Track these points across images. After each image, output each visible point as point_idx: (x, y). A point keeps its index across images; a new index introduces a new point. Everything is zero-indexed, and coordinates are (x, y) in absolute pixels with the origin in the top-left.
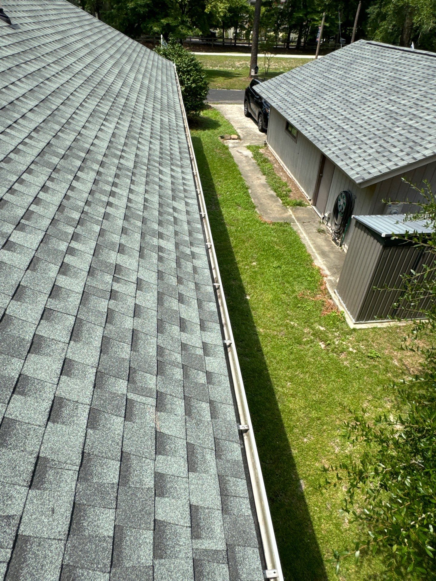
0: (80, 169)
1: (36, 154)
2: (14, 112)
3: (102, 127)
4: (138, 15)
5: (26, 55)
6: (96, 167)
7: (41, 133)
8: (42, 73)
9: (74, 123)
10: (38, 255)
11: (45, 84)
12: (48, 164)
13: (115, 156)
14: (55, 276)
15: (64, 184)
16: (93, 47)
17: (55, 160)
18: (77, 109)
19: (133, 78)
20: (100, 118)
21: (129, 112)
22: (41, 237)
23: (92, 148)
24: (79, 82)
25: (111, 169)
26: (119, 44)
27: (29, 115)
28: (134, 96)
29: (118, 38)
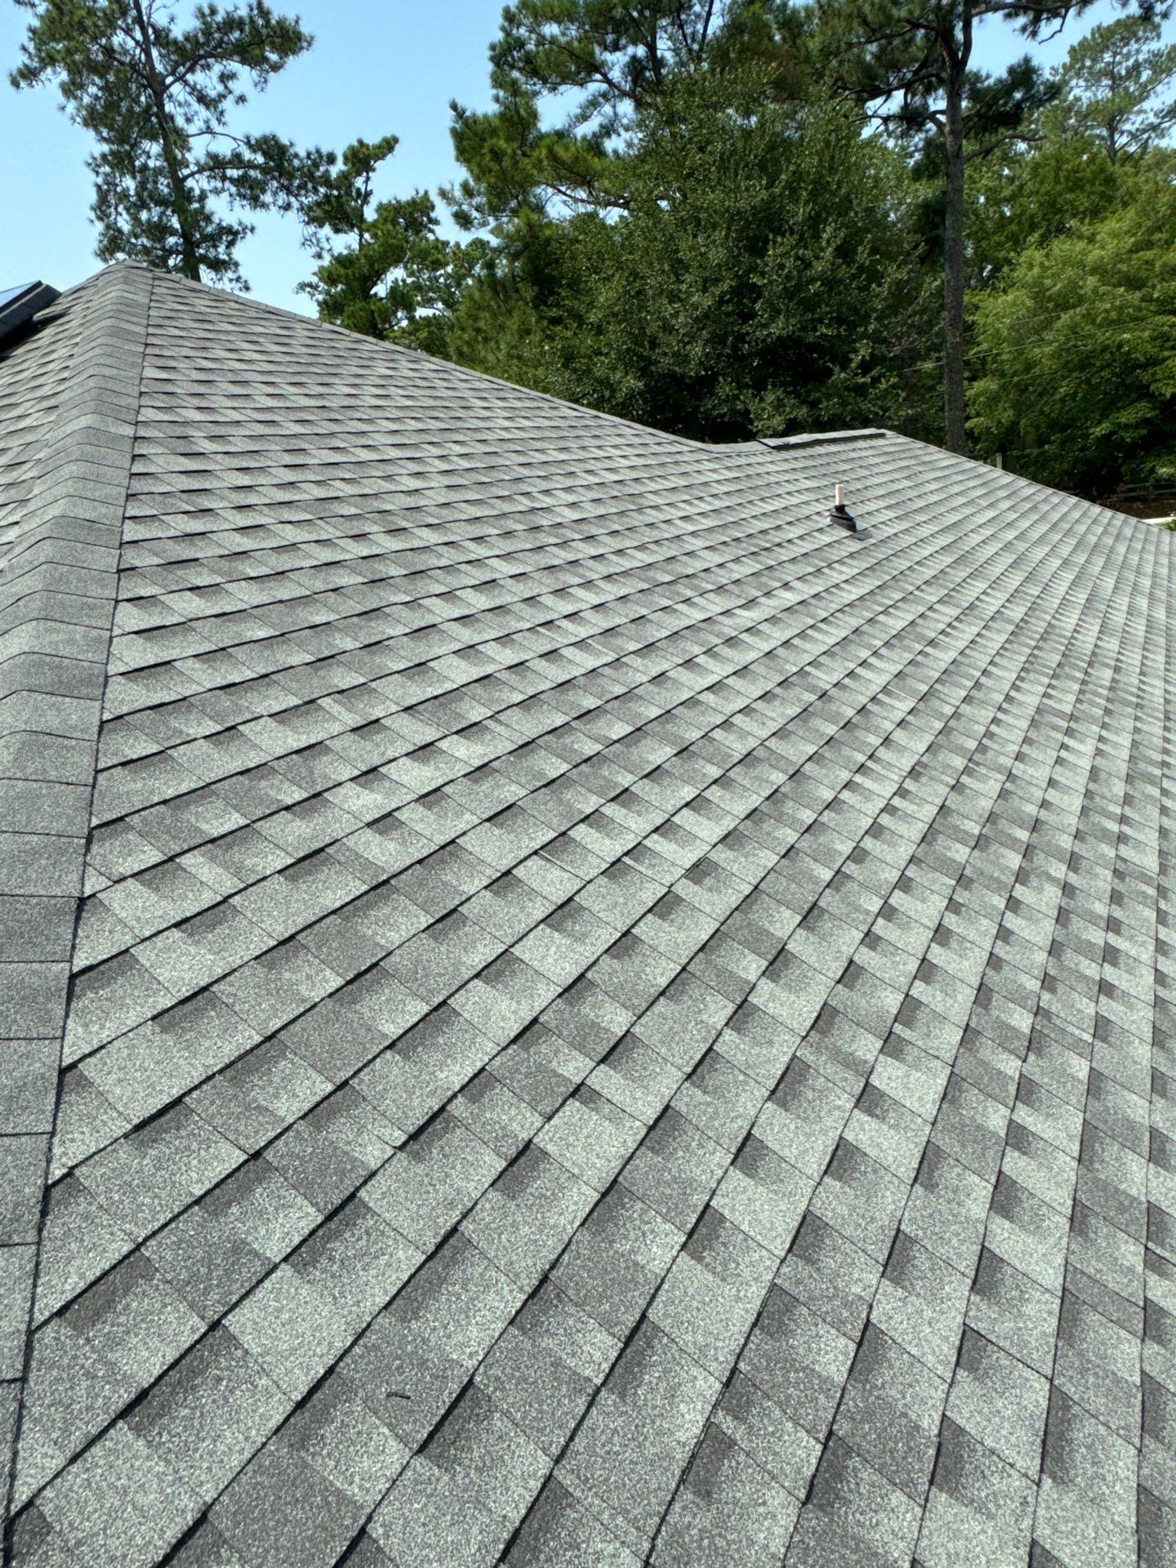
0: (1021, 877)
1: (917, 836)
2: (868, 730)
3: (1063, 754)
4: (1120, 445)
5: (887, 592)
6: (1059, 870)
7: (924, 779)
8: (919, 629)
9: (995, 746)
10: (943, 1141)
11: (927, 655)
12: (943, 865)
13: (1104, 835)
14: (983, 1215)
15: (985, 922)
16: (1022, 546)
17: (960, 853)
18: (1000, 709)
19: (1125, 608)
20: (1055, 728)
21: (1127, 703)
22: (941, 1081)
23: (1044, 815)
24: (997, 639)
25: (1097, 875)
26: (1081, 529)
27: (899, 736)
28: (1134, 658)
29: (1076, 514)
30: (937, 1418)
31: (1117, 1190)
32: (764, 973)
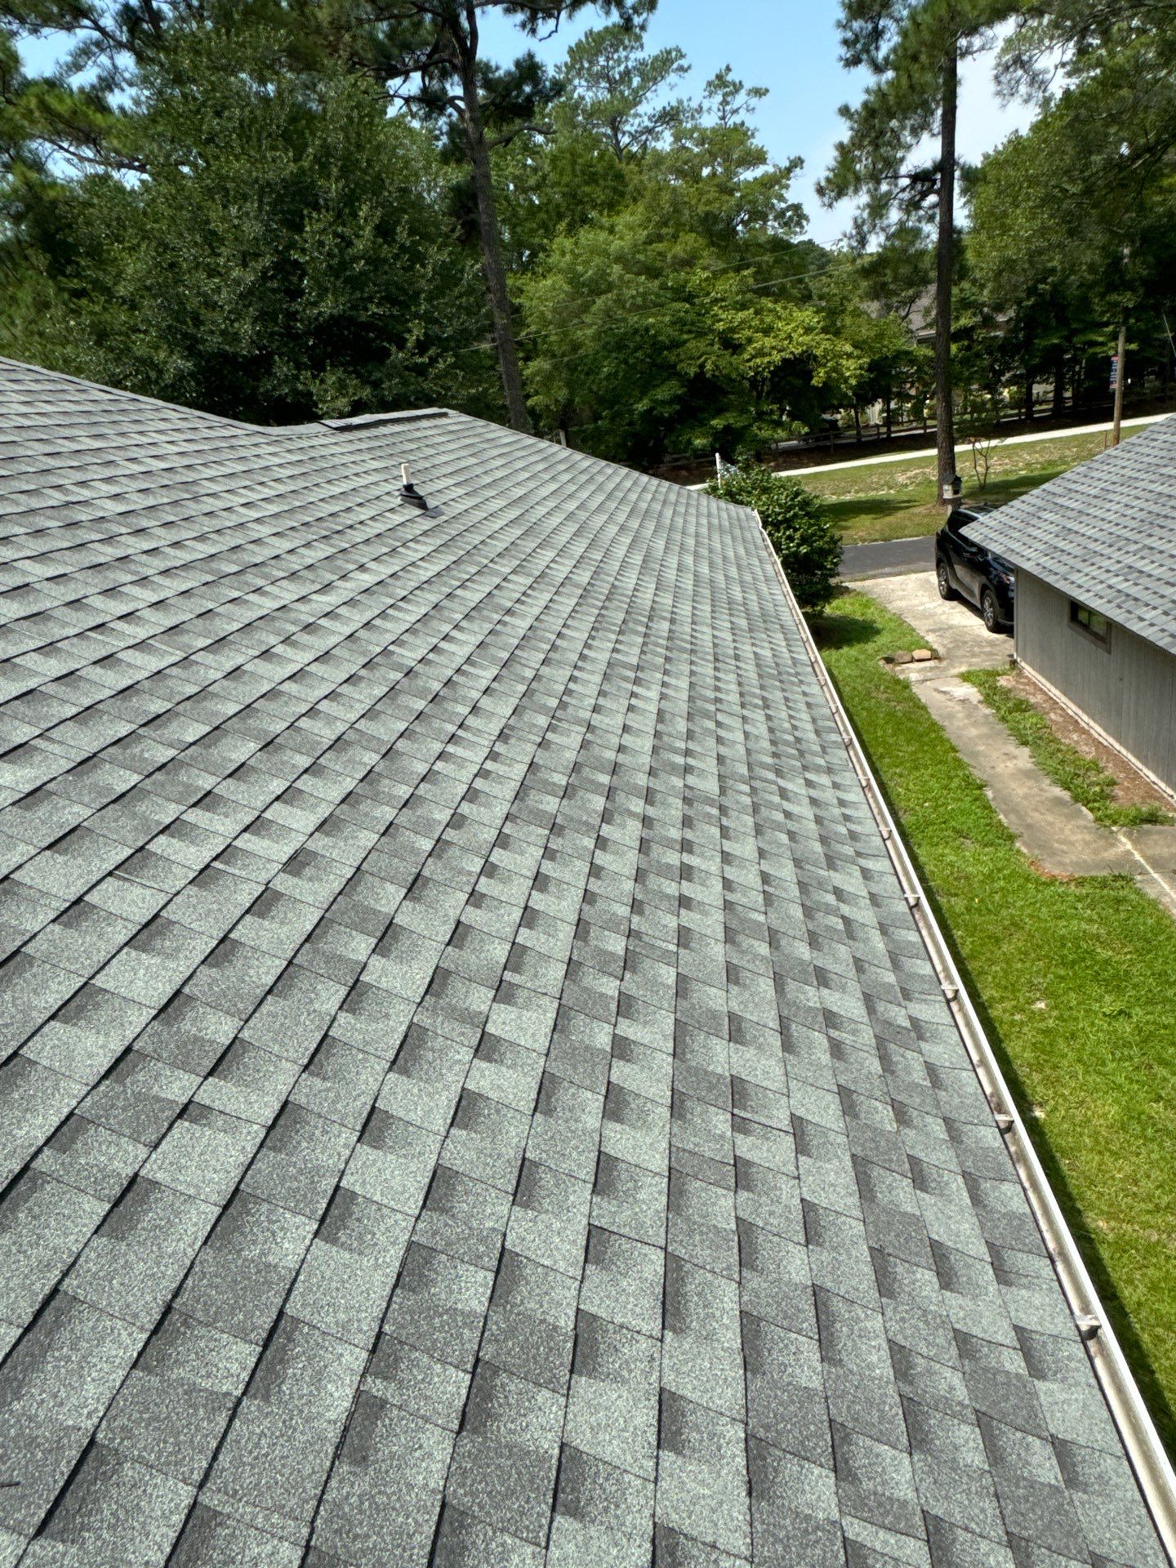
0: (606, 817)
1: (510, 795)
2: (456, 701)
3: (634, 701)
4: (660, 420)
5: (463, 567)
6: (637, 806)
7: (512, 741)
8: (496, 600)
9: (573, 702)
10: (556, 1068)
11: (505, 624)
12: (537, 817)
13: (673, 769)
14: (598, 1125)
15: (578, 863)
16: (583, 515)
17: (551, 804)
18: (575, 667)
19: (675, 566)
20: (625, 679)
21: (683, 650)
22: (552, 1015)
23: (621, 758)
24: (567, 603)
25: (670, 805)
26: (633, 497)
27: (486, 703)
28: (685, 610)
29: (628, 484)
30: (572, 1313)
31: (706, 1072)
32: (374, 951)
